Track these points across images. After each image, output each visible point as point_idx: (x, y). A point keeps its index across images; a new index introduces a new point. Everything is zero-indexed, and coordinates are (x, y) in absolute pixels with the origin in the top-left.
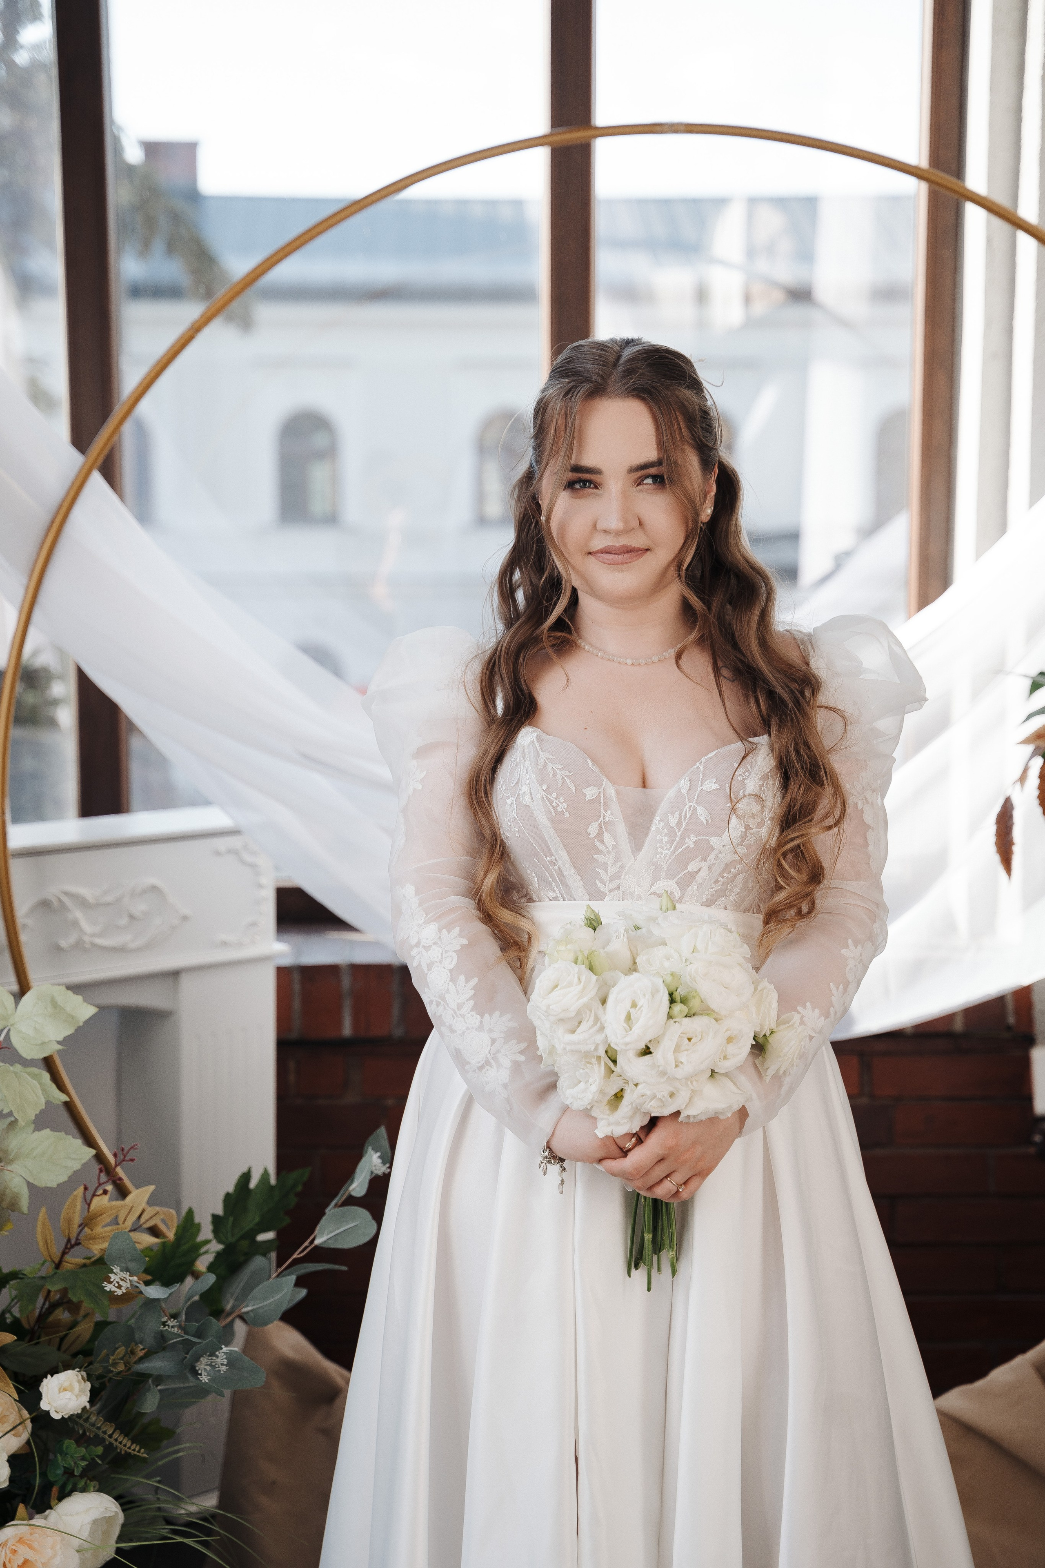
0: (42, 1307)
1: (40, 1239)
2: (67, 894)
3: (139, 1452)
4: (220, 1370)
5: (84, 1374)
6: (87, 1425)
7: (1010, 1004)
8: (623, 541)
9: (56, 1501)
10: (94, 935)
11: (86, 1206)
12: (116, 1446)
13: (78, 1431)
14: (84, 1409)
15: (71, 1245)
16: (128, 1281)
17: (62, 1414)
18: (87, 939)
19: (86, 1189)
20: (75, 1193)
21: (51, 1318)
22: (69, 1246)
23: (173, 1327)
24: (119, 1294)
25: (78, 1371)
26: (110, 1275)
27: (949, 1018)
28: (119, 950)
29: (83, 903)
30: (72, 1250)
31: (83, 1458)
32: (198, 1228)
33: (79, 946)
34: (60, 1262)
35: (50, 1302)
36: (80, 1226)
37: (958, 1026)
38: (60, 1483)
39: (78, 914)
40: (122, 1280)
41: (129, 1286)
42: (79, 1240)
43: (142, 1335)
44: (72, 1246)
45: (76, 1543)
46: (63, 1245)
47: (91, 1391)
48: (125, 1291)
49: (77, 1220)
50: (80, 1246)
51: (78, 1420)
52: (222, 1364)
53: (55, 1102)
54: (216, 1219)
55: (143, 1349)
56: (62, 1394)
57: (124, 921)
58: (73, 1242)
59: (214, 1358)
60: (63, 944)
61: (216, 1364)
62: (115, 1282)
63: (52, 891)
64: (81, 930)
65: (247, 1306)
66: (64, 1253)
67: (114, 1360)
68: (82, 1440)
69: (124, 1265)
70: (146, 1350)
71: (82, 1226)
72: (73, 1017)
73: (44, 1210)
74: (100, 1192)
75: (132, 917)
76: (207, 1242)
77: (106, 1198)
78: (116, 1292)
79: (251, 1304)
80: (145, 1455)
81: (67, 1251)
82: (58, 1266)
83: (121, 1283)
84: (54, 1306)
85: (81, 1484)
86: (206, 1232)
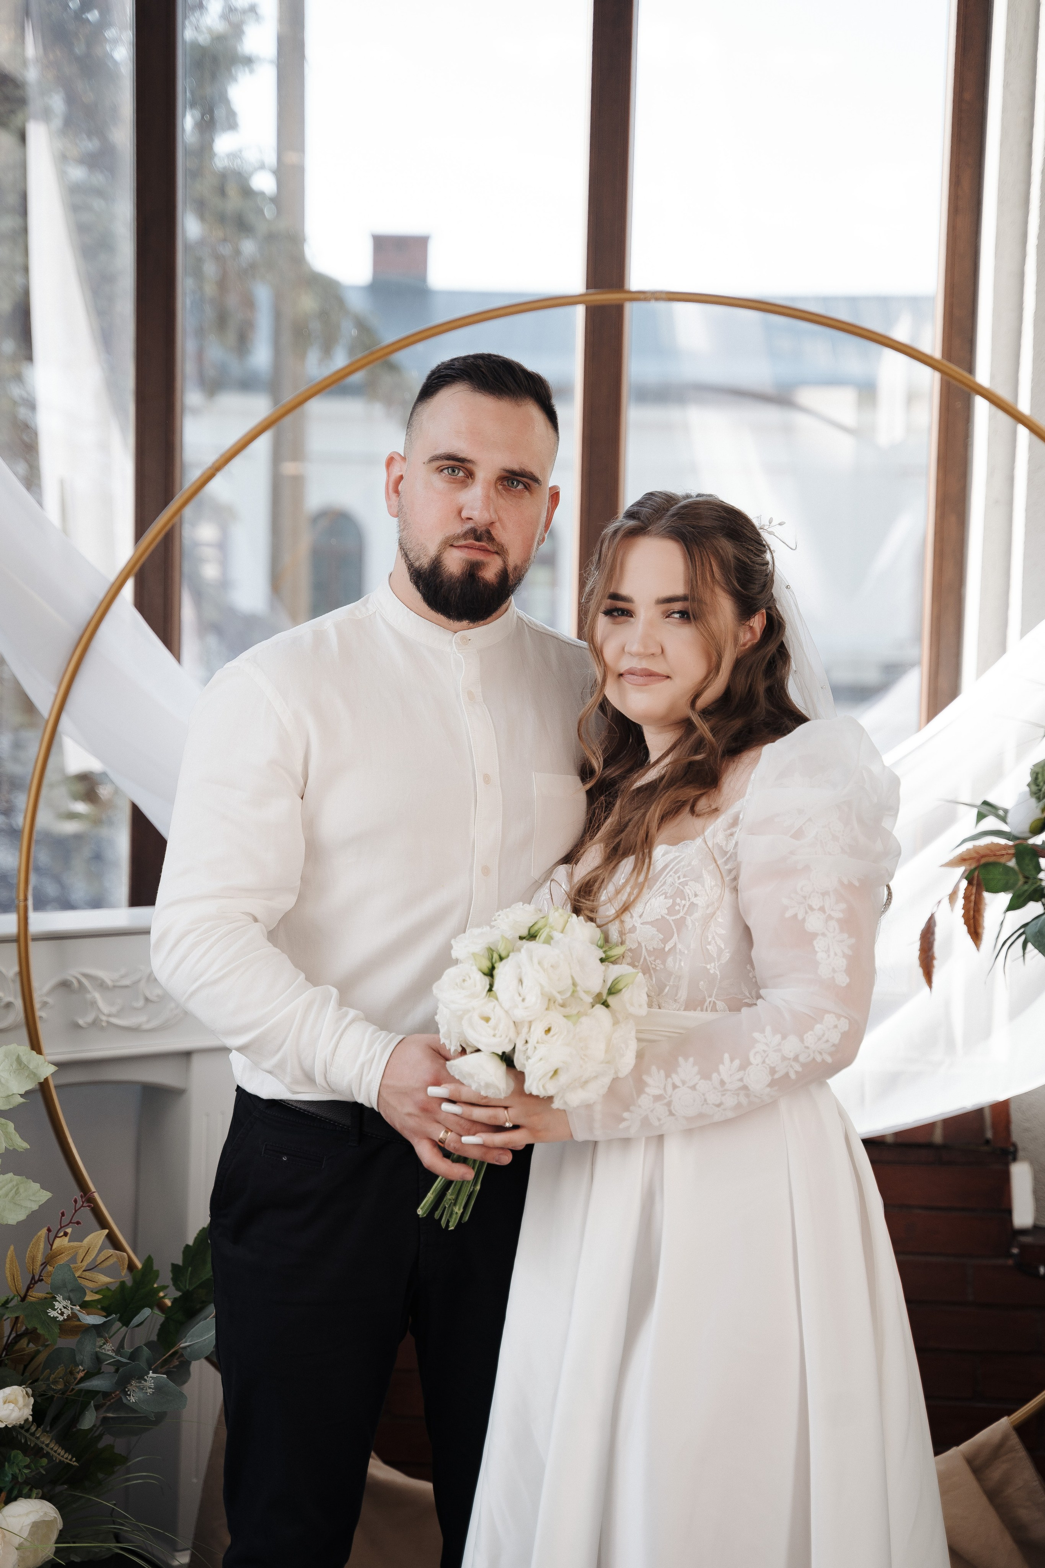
0: (9, 1336)
1: (8, 1274)
2: (85, 975)
3: (71, 1460)
4: (147, 1393)
5: (30, 1391)
6: (27, 1435)
7: (987, 1115)
8: (644, 664)
9: (3, 1505)
10: (109, 1015)
11: (50, 1246)
12: (52, 1455)
13: (21, 1440)
14: (27, 1420)
15: (34, 1281)
16: (70, 1309)
17: (6, 1423)
18: (104, 1018)
19: (49, 1230)
20: (39, 1234)
21: (17, 1347)
22: (33, 1282)
23: (108, 1350)
24: (61, 1320)
25: (24, 1388)
26: (54, 1303)
27: (929, 1128)
28: (134, 1030)
29: (102, 985)
30: (36, 1285)
31: (27, 1467)
32: (157, 1275)
33: (95, 1023)
34: (26, 1296)
35: (16, 1332)
36: (42, 1265)
37: (938, 1137)
38: (7, 1488)
39: (97, 996)
40: (64, 1308)
41: (70, 1313)
42: (42, 1276)
43: (82, 1357)
44: (36, 1282)
45: (17, 1541)
46: (29, 1282)
47: (34, 1405)
48: (66, 1318)
49: (40, 1259)
50: (43, 1282)
51: (20, 1430)
52: (150, 1388)
53: (20, 1150)
54: (175, 1268)
55: (84, 1370)
56: (6, 1405)
57: (141, 1003)
58: (37, 1278)
59: (143, 1382)
60: (81, 1022)
61: (144, 1387)
62: (58, 1309)
63: (72, 973)
64: (99, 1009)
65: (186, 1342)
66: (29, 1288)
67: (55, 1379)
68: (25, 1449)
69: (67, 1295)
70: (86, 1371)
71: (45, 1264)
72: (35, 1074)
73: (12, 1248)
74: (62, 1234)
75: (147, 1000)
76: (163, 1288)
77: (66, 1239)
78: (58, 1317)
79: (189, 1340)
80: (75, 1463)
81: (32, 1286)
82: (23, 1299)
83: (63, 1310)
84: (19, 1337)
85: (26, 1490)
86: (165, 1277)
